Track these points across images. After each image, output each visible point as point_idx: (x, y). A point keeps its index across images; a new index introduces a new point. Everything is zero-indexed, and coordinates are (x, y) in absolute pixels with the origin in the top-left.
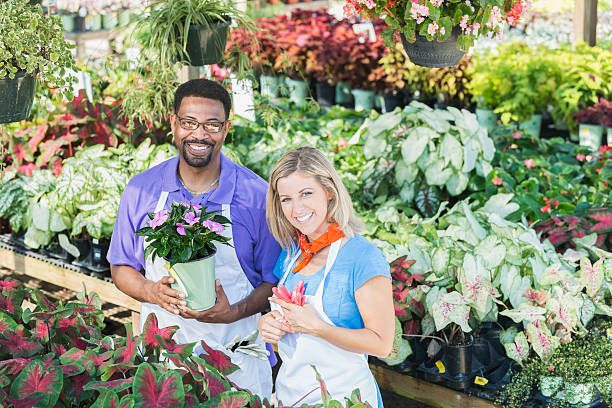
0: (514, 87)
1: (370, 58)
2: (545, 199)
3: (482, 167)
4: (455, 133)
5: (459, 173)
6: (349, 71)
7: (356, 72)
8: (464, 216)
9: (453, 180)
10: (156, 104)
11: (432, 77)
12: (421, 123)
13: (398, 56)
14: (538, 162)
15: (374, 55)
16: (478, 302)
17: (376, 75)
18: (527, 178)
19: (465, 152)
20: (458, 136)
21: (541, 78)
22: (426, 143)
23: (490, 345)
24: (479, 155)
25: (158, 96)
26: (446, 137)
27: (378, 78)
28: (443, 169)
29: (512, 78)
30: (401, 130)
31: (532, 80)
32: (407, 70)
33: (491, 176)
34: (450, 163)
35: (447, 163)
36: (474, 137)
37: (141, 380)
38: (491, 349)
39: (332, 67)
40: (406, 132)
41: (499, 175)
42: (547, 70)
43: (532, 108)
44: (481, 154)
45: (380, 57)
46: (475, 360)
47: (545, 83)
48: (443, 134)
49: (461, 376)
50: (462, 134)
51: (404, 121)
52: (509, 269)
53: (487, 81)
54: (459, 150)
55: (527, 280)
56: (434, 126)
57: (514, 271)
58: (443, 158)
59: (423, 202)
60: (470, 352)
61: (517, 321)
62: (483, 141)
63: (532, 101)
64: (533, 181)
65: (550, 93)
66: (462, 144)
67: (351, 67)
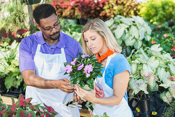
0: (157, 12)
1: (100, 7)
2: (172, 45)
3: (147, 38)
4: (135, 25)
5: (138, 40)
6: (92, 13)
7: (94, 13)
8: (141, 54)
9: (136, 44)
10: (17, 22)
11: (125, 11)
12: (121, 23)
13: (110, 5)
14: (168, 35)
15: (101, 6)
16: (150, 82)
17: (103, 13)
18: (165, 40)
19: (140, 32)
20: (136, 26)
21: (167, 7)
22: (124, 30)
23: (156, 100)
24: (145, 33)
25: (17, 18)
26: (131, 27)
27: (104, 15)
28: (132, 40)
29: (156, 8)
30: (113, 26)
31: (163, 8)
32: (115, 10)
33: (151, 40)
34: (134, 37)
35: (133, 37)
36: (143, 26)
37: (19, 114)
38: (157, 101)
39: (85, 12)
40: (116, 27)
41: (154, 40)
42: (169, 4)
43: (165, 19)
44: (146, 32)
45: (103, 7)
46: (151, 106)
47: (168, 9)
48: (130, 26)
49: (146, 112)
50: (138, 25)
51: (115, 23)
52: (161, 69)
53: (146, 11)
54: (137, 32)
55: (168, 73)
56: (127, 23)
57: (163, 70)
58: (131, 35)
59: (125, 53)
60: (149, 102)
61: (166, 88)
62: (146, 27)
63: (164, 16)
64: (167, 41)
65: (171, 13)
66: (138, 29)
67: (93, 12)
